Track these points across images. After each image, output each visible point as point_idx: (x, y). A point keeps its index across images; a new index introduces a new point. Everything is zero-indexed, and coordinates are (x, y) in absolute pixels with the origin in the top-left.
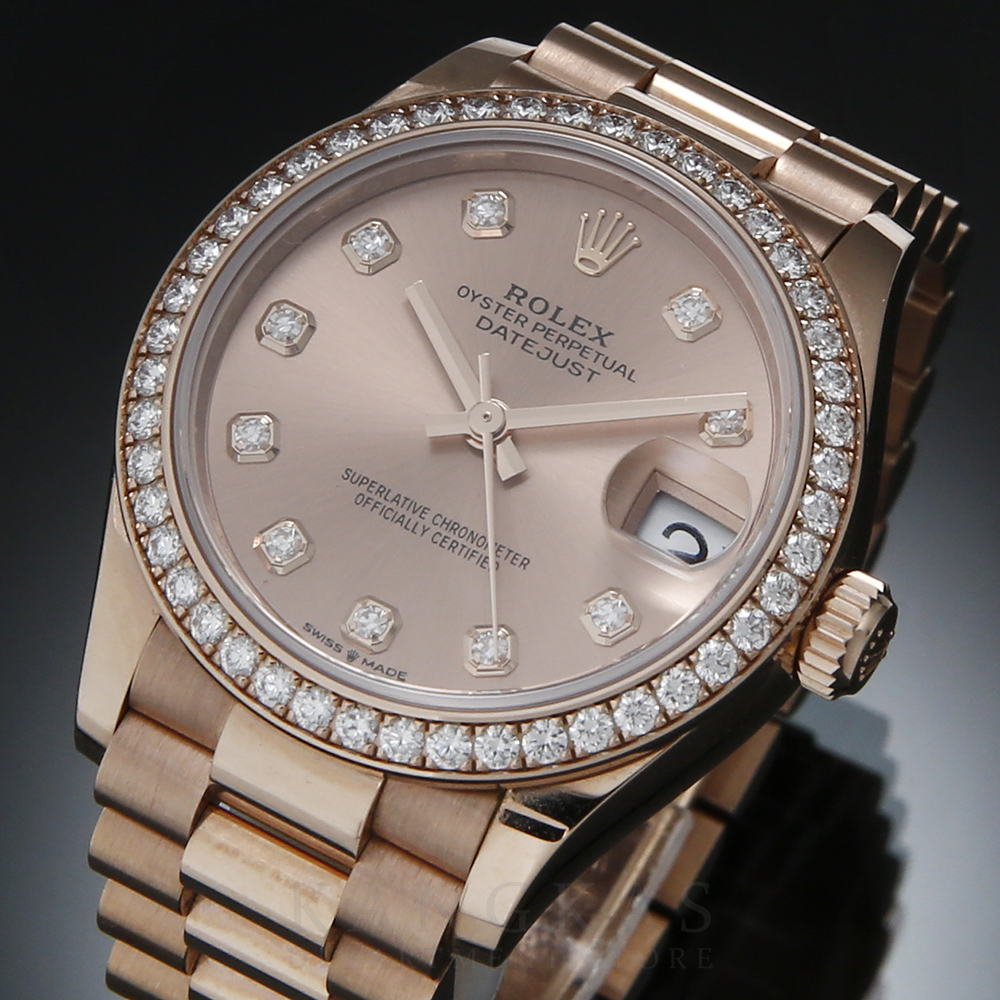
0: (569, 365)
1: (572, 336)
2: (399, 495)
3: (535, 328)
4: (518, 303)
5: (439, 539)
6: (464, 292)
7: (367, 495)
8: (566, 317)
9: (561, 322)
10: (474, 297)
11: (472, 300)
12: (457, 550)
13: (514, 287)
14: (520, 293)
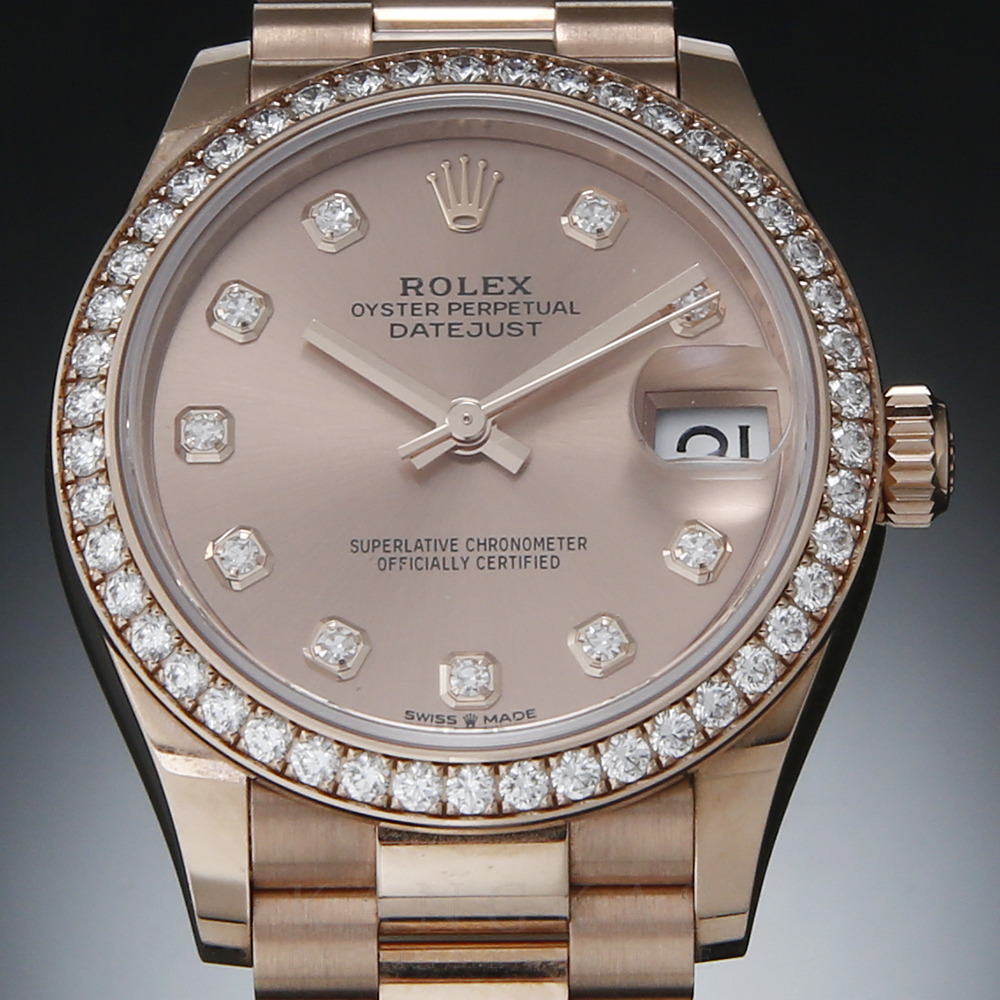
0: (506, 329)
1: (491, 299)
2: (419, 540)
3: (450, 311)
4: (418, 294)
5: (483, 563)
6: (358, 310)
7: (387, 556)
8: (474, 284)
9: (471, 291)
10: (372, 310)
11: (372, 314)
12: (509, 564)
13: (405, 280)
14: (415, 283)
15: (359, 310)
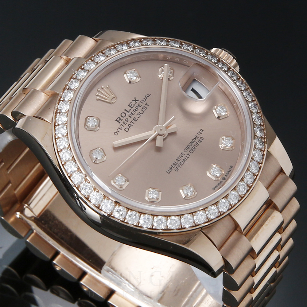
0: (143, 110)
1: (134, 108)
2: (177, 160)
3: (130, 117)
4: (121, 120)
5: (191, 151)
7: (175, 168)
8: (128, 108)
9: (129, 110)
10: (118, 131)
11: (119, 132)
12: (195, 147)
13: (116, 120)
14: (119, 119)
15: (116, 133)
